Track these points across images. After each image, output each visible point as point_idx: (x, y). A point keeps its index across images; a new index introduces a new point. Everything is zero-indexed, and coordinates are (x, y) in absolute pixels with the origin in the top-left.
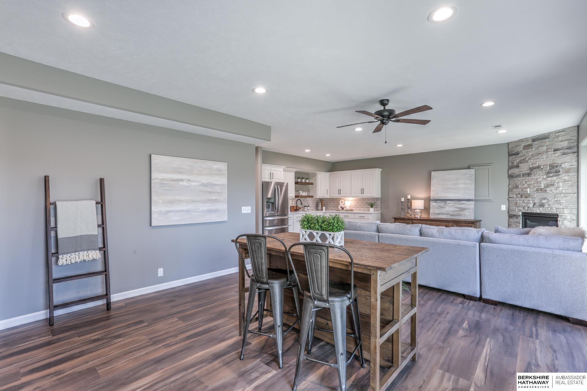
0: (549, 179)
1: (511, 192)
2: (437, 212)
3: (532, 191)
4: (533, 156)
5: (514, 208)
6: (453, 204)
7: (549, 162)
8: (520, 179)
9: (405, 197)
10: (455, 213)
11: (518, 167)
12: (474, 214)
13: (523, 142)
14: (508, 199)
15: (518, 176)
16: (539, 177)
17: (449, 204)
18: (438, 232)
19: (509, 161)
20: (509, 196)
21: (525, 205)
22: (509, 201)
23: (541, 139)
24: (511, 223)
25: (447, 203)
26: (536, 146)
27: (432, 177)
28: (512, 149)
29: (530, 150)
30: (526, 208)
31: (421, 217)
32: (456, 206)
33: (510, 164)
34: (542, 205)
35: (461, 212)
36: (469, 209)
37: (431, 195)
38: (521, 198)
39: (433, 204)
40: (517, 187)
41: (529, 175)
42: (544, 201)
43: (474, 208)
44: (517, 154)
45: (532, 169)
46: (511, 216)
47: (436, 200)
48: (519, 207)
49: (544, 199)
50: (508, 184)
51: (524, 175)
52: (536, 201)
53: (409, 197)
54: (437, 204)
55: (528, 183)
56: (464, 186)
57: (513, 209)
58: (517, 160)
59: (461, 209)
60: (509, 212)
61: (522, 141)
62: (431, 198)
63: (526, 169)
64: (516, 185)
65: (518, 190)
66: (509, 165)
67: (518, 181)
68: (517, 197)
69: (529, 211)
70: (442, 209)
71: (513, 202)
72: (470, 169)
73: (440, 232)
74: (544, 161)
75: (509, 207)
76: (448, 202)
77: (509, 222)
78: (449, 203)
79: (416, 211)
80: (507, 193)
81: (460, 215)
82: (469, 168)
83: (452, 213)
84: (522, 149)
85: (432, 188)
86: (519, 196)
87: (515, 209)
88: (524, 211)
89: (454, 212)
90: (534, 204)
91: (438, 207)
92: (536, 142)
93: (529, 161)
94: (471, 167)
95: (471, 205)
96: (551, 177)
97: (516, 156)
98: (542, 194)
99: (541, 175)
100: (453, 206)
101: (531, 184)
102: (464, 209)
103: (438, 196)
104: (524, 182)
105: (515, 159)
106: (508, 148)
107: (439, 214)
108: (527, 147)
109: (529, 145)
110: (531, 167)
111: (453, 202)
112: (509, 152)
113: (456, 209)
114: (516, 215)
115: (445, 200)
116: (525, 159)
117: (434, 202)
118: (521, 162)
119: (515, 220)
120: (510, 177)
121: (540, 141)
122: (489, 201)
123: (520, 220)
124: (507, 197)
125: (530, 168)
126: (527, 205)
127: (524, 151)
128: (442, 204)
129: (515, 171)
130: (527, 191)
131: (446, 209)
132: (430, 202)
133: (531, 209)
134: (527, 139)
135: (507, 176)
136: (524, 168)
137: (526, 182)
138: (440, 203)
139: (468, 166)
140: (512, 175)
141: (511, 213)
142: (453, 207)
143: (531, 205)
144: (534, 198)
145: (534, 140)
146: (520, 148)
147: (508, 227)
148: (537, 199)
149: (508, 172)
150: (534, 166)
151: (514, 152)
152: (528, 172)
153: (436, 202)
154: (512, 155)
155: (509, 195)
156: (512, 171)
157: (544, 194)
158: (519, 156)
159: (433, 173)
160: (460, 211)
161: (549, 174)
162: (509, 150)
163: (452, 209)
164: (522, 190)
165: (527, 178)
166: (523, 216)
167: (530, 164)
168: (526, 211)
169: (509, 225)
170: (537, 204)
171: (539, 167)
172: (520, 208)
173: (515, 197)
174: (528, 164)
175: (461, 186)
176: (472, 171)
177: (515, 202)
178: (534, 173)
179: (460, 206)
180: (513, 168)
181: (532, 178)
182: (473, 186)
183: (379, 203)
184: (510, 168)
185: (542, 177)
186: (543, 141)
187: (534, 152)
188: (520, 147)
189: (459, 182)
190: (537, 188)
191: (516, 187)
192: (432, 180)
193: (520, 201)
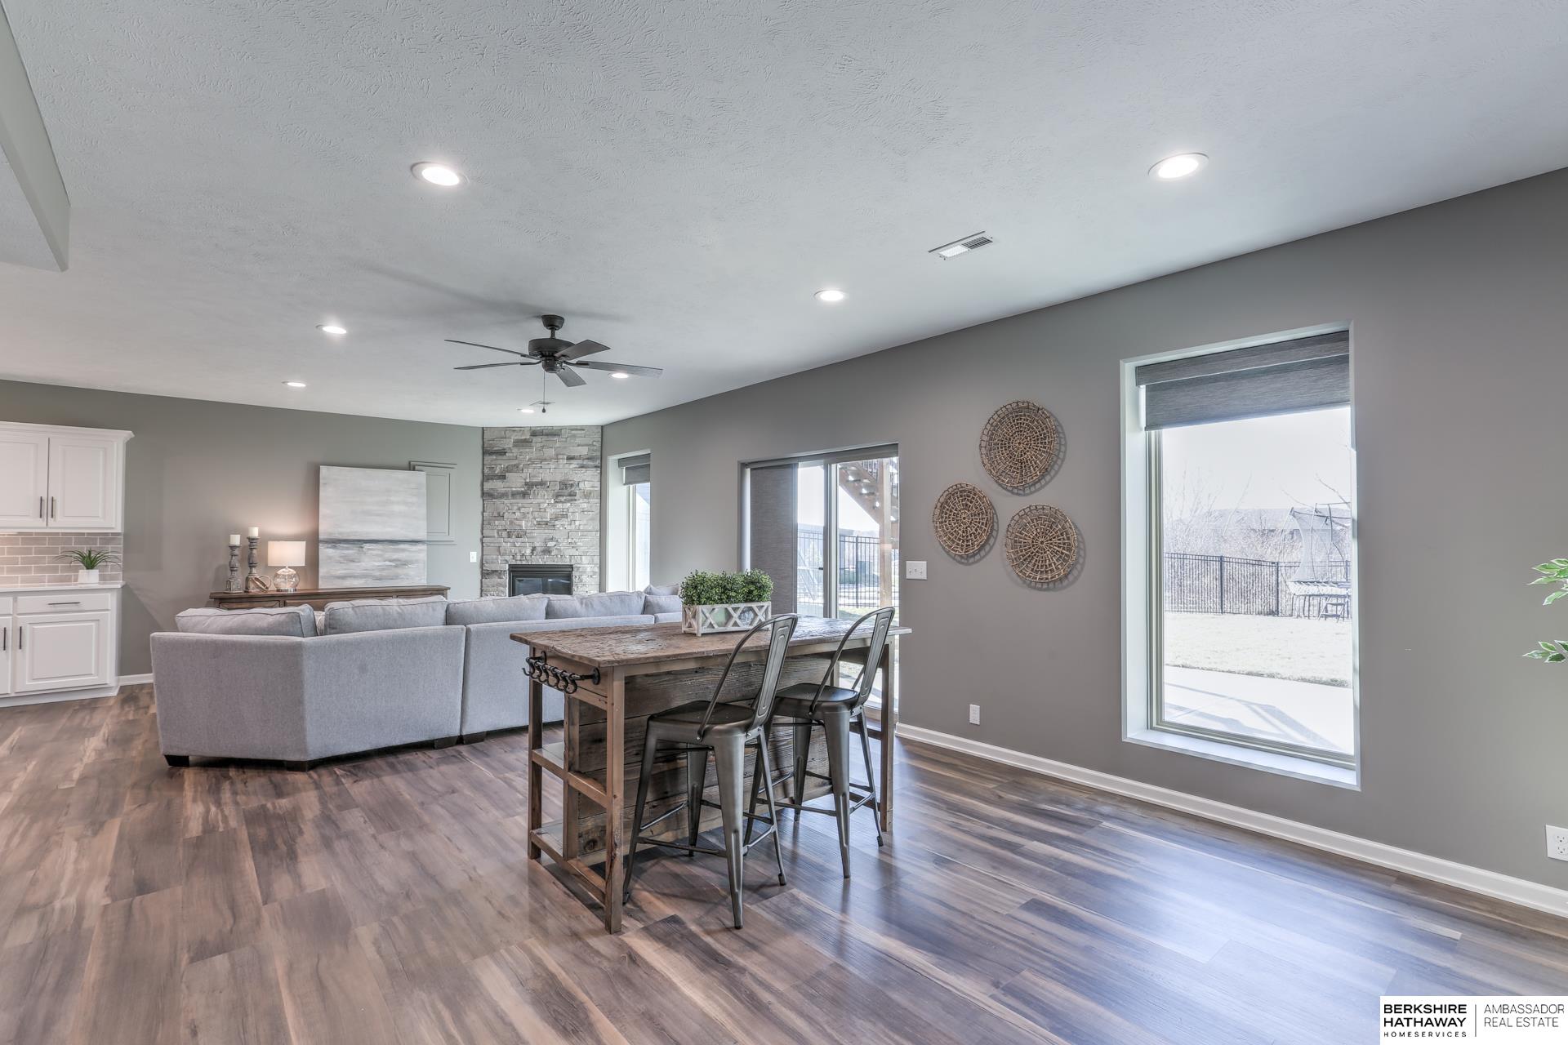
0: (560, 505)
1: (488, 526)
2: (341, 572)
3: (529, 525)
4: (533, 463)
5: (495, 557)
6: (380, 552)
7: (559, 478)
8: (506, 501)
9: (243, 532)
10: (385, 573)
11: (503, 477)
12: (426, 574)
13: (516, 434)
14: (482, 540)
15: (504, 495)
16: (542, 500)
17: (370, 552)
18: (584, 605)
19: (483, 465)
20: (482, 534)
21: (517, 551)
22: (482, 543)
23: (547, 435)
24: (488, 587)
25: (364, 549)
26: (539, 445)
27: (321, 481)
28: (491, 442)
29: (528, 450)
30: (519, 558)
31: (296, 590)
32: (388, 555)
33: (486, 471)
34: (547, 551)
35: (399, 571)
36: (417, 561)
37: (322, 529)
38: (509, 537)
39: (325, 552)
40: (501, 516)
41: (524, 495)
42: (551, 544)
43: (426, 558)
44: (502, 453)
45: (530, 485)
46: (485, 574)
47: (335, 542)
48: (505, 554)
49: (552, 539)
50: (481, 510)
51: (514, 495)
52: (537, 544)
53: (255, 532)
54: (338, 551)
55: (523, 510)
56: (403, 508)
57: (493, 559)
58: (501, 464)
59: (399, 563)
60: (482, 565)
61: (512, 429)
62: (321, 537)
63: (519, 485)
64: (499, 513)
65: (503, 523)
66: (483, 473)
67: (502, 505)
68: (500, 536)
69: (524, 563)
70: (353, 565)
71: (492, 545)
72: (414, 470)
73: (586, 605)
74: (552, 473)
75: (483, 555)
76: (367, 546)
77: (482, 586)
78: (368, 549)
79: (280, 572)
80: (480, 528)
81: (396, 577)
82: (411, 467)
83: (377, 574)
84: (511, 446)
85: (323, 510)
86: (505, 534)
87: (497, 559)
88: (514, 562)
89: (384, 569)
90: (534, 549)
91: (342, 560)
92: (539, 439)
93: (525, 470)
94: (417, 467)
95: (420, 553)
96: (561, 502)
97: (500, 457)
98: (546, 531)
99: (546, 497)
100: (380, 556)
101: (528, 513)
102: (404, 563)
103: (340, 530)
104: (515, 508)
105: (499, 462)
106: (483, 439)
107: (344, 577)
108: (521, 444)
109: (525, 441)
110: (528, 480)
111: (379, 546)
112: (485, 446)
113: (388, 563)
114: (497, 571)
115: (360, 542)
116: (517, 466)
117: (330, 546)
118: (509, 470)
119: (495, 580)
120: (486, 495)
121: (545, 438)
122: (449, 543)
123: (506, 579)
124: (480, 536)
125: (526, 484)
126: (520, 552)
127: (515, 450)
128: (351, 551)
129: (497, 485)
130: (521, 526)
131: (363, 564)
132: (318, 546)
133: (528, 558)
134: (521, 429)
135: (479, 493)
136: (516, 481)
137: (519, 509)
138: (347, 549)
139: (410, 463)
140: (492, 491)
141: (487, 567)
142: (380, 559)
143: (528, 551)
144: (533, 537)
145: (535, 433)
146: (508, 444)
147: (479, 594)
148: (538, 540)
149: (482, 485)
150: (535, 480)
151: (495, 449)
152: (523, 489)
153: (334, 547)
154: (491, 453)
155: (484, 531)
156: (488, 486)
157: (551, 531)
158: (504, 457)
159: (324, 470)
160: (396, 566)
161: (560, 498)
162: (483, 442)
163: (377, 564)
164: (511, 523)
165: (520, 501)
166: (510, 571)
167: (529, 474)
168: (519, 563)
169: (482, 591)
170: (539, 549)
171: (542, 483)
172: (507, 558)
173: (496, 535)
174: (523, 475)
175: (397, 508)
176: (419, 477)
177: (497, 545)
178: (534, 493)
179: (396, 556)
180: (492, 479)
181: (529, 501)
182: (423, 511)
183: (116, 550)
184: (486, 478)
185: (547, 501)
186: (551, 438)
187: (534, 456)
188: (508, 440)
189: (393, 499)
190: (538, 520)
191: (499, 516)
192: (321, 489)
193: (506, 545)
